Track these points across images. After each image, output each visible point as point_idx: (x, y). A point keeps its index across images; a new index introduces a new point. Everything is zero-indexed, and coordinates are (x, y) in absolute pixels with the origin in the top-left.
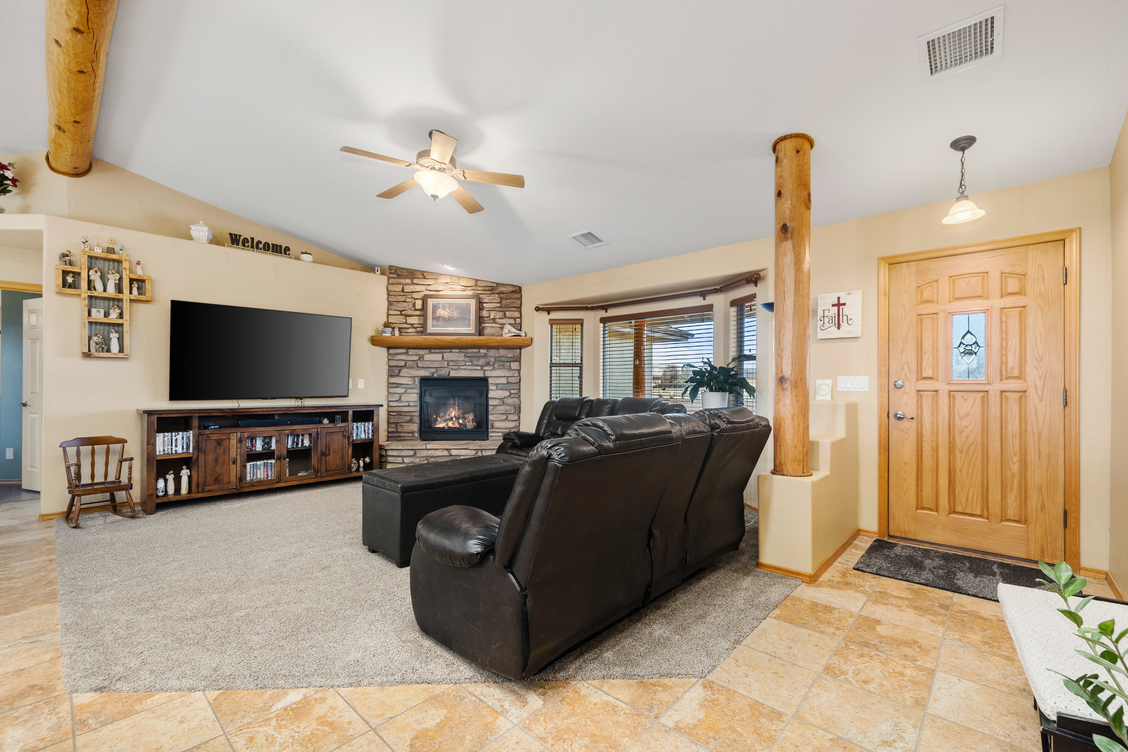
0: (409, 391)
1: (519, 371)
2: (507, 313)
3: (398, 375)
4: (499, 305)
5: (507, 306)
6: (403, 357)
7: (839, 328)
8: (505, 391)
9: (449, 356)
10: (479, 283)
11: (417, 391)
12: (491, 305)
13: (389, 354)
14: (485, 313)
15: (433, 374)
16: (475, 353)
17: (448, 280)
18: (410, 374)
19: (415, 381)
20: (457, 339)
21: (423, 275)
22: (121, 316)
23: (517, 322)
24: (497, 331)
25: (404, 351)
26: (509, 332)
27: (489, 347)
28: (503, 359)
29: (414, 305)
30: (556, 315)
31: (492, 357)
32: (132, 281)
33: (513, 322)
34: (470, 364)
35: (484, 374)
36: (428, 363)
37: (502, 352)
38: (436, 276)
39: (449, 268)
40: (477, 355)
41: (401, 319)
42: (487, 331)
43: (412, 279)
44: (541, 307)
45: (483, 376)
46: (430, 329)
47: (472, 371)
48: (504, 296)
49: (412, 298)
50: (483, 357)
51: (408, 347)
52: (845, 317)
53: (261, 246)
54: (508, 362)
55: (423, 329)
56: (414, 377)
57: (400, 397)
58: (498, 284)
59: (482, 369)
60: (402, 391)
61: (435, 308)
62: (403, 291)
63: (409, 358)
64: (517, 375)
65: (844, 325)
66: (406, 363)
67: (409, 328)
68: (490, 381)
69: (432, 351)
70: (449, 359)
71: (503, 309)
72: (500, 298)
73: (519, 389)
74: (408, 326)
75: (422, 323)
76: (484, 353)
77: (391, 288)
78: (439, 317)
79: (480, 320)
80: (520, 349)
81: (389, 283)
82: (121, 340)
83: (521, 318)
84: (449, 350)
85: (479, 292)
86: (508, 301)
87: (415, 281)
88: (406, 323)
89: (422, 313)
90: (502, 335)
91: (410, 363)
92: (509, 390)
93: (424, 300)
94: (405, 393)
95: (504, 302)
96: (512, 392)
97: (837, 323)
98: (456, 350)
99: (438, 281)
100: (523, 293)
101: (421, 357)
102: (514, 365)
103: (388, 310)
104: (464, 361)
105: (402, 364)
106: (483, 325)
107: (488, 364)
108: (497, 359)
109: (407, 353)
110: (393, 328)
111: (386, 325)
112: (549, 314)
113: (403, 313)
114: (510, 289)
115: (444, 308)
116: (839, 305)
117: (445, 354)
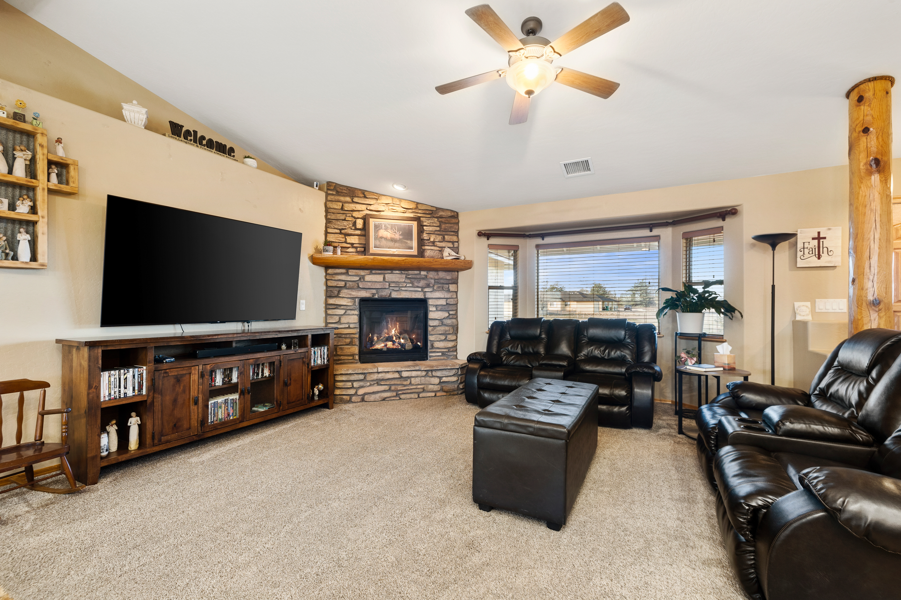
0: (349, 312)
1: (456, 292)
2: (446, 237)
3: (337, 296)
4: (438, 229)
5: (446, 231)
6: (343, 277)
7: (819, 258)
8: (444, 313)
9: (390, 277)
10: (420, 207)
11: (357, 312)
12: (431, 229)
13: (327, 274)
14: (425, 236)
15: (374, 294)
16: (416, 274)
17: (389, 201)
18: (350, 294)
19: (355, 302)
20: (403, 260)
21: (364, 194)
22: (33, 210)
23: (455, 246)
24: (436, 254)
25: (343, 271)
26: (448, 254)
27: (429, 269)
28: (442, 281)
29: (355, 224)
30: (494, 241)
31: (432, 279)
32: (50, 163)
33: (452, 246)
34: (411, 285)
35: (425, 295)
36: (369, 284)
37: (442, 274)
38: (377, 196)
39: (398, 189)
40: (418, 277)
41: (341, 238)
42: (428, 253)
43: (352, 197)
44: (483, 232)
45: (423, 297)
46: (373, 250)
47: (413, 293)
48: (443, 220)
49: (352, 216)
50: (423, 279)
51: (348, 267)
52: (825, 249)
53: (204, 142)
54: (447, 284)
55: (365, 250)
56: (353, 298)
57: (340, 318)
58: (438, 209)
59: (422, 291)
60: (342, 312)
61: (377, 227)
62: (342, 209)
63: (349, 278)
64: (455, 297)
65: (824, 256)
66: (346, 284)
67: (348, 248)
68: (430, 302)
69: (373, 272)
70: (390, 280)
71: (443, 232)
72: (439, 222)
73: (457, 310)
74: (349, 246)
75: (364, 243)
76: (424, 275)
77: (330, 205)
78: (382, 238)
79: (421, 242)
80: (458, 272)
81: (327, 200)
82: (33, 244)
83: (458, 242)
84: (390, 272)
85: (419, 215)
86: (447, 225)
87: (356, 200)
88: (346, 242)
89: (363, 233)
90: (443, 258)
91: (351, 283)
92: (448, 311)
93: (365, 219)
94: (344, 314)
95: (443, 226)
96: (451, 313)
97: (817, 253)
98: (397, 272)
99: (379, 201)
100: (460, 218)
101: (362, 278)
102: (452, 287)
103: (326, 227)
104: (404, 282)
105: (342, 284)
106: (423, 248)
107: (428, 286)
108: (437, 281)
109: (347, 273)
110: (335, 247)
111: (327, 243)
112: (488, 239)
113: (343, 231)
114: (449, 214)
115: (386, 229)
116: (819, 238)
117: (386, 276)
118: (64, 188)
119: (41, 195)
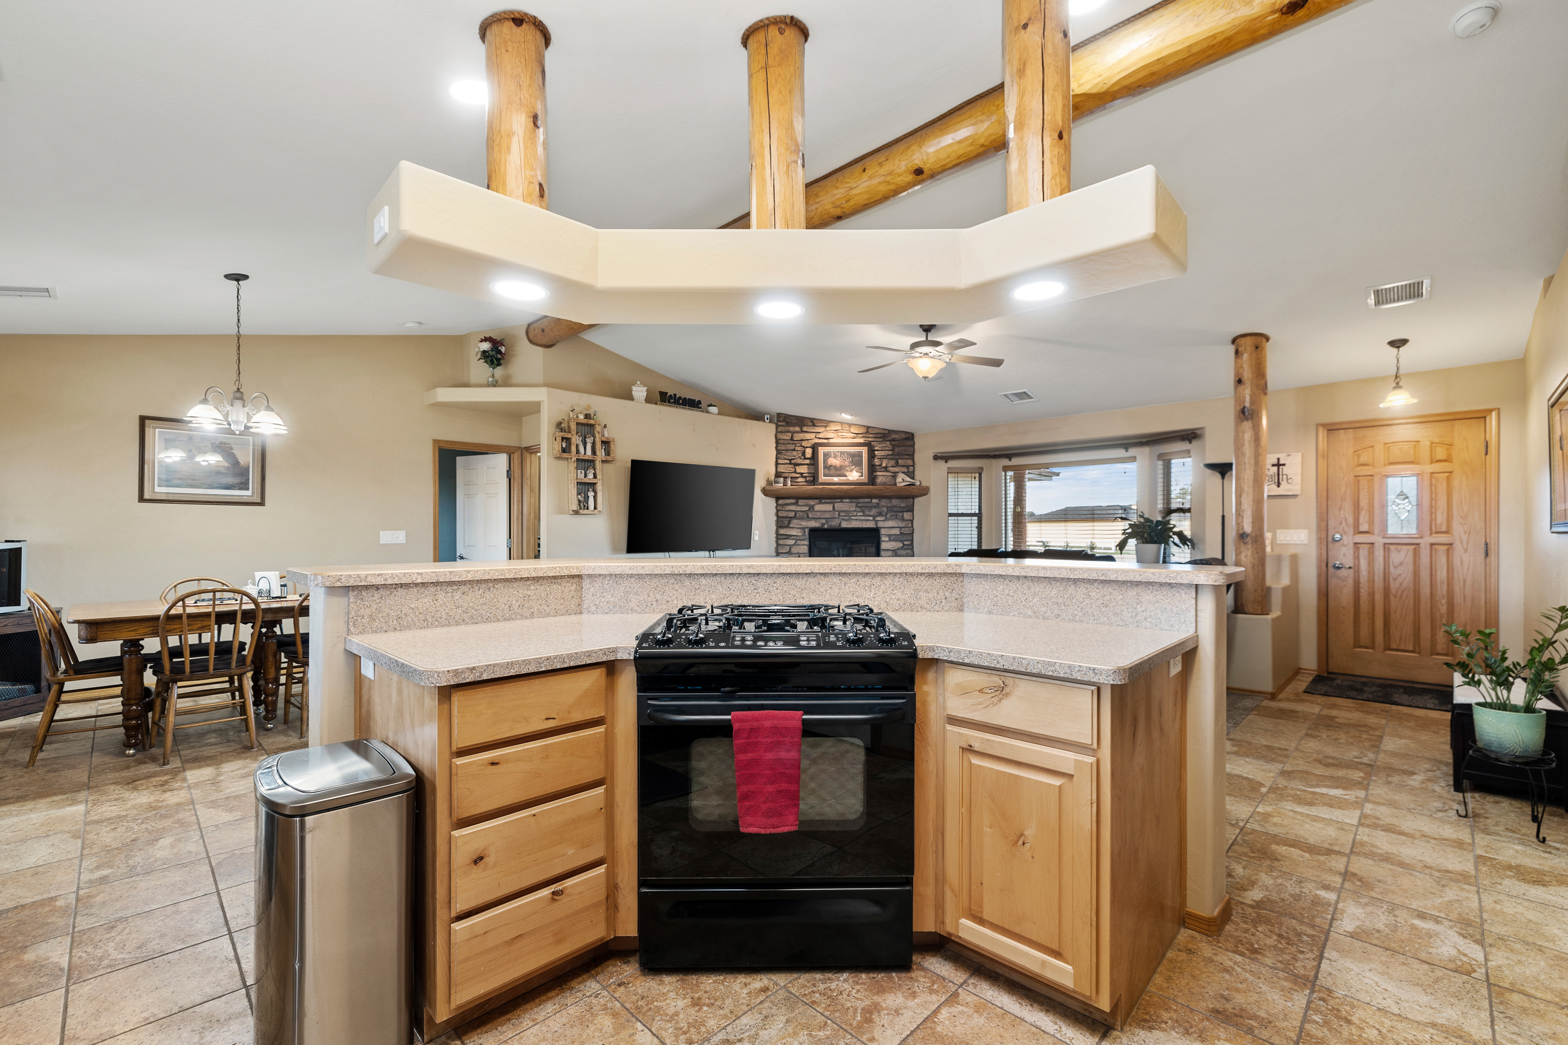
0: (799, 542)
1: (912, 521)
2: (899, 461)
3: (788, 527)
4: (891, 453)
5: (899, 454)
6: (793, 508)
7: (1279, 486)
8: (898, 543)
9: (839, 506)
10: (870, 431)
11: (807, 542)
12: (883, 453)
13: (777, 505)
14: (877, 462)
15: (823, 524)
16: (867, 503)
17: (839, 427)
18: (800, 525)
19: (805, 532)
20: (852, 489)
21: (812, 422)
22: (595, 477)
23: (910, 470)
24: (888, 480)
25: (793, 501)
26: (902, 480)
27: (880, 497)
28: (895, 509)
29: (804, 453)
30: (953, 464)
31: (884, 507)
32: (603, 442)
33: (906, 470)
34: (861, 514)
35: (876, 525)
36: (818, 514)
37: (895, 502)
38: (826, 423)
39: (846, 417)
40: (869, 505)
41: (790, 468)
42: (879, 480)
43: (801, 427)
44: (939, 455)
45: (874, 526)
46: (822, 478)
47: (864, 522)
48: (896, 443)
49: (801, 446)
50: (875, 507)
51: (798, 497)
52: (1285, 477)
53: (681, 401)
54: (901, 512)
55: (813, 479)
56: (803, 529)
57: (790, 548)
58: (890, 431)
59: (874, 519)
60: (792, 542)
61: (826, 456)
62: (792, 439)
63: (799, 509)
64: (910, 525)
65: (1284, 484)
66: (796, 514)
67: (798, 477)
68: (883, 532)
69: (823, 501)
70: (840, 509)
71: (895, 457)
72: (892, 445)
73: (912, 540)
74: (798, 475)
75: (813, 472)
76: (876, 503)
77: (780, 436)
78: (831, 466)
79: (872, 468)
80: (913, 499)
81: (777, 432)
82: (595, 497)
83: (913, 466)
84: (839, 500)
85: (870, 439)
86: (901, 448)
87: (805, 429)
88: (795, 472)
89: (812, 462)
90: (895, 484)
91: (800, 513)
92: (902, 541)
93: (815, 448)
94: (795, 544)
95: (896, 450)
96: (906, 543)
97: (1276, 481)
98: (847, 500)
99: (827, 429)
100: (916, 440)
101: (812, 508)
102: (907, 516)
103: (777, 458)
104: (855, 511)
105: (792, 514)
106: (875, 474)
107: (880, 514)
108: (890, 509)
109: (796, 504)
110: (785, 478)
111: (778, 475)
112: (946, 462)
113: (792, 462)
114: (903, 436)
115: (835, 457)
116: (1278, 465)
117: (836, 505)
118: (609, 458)
119: (598, 464)
